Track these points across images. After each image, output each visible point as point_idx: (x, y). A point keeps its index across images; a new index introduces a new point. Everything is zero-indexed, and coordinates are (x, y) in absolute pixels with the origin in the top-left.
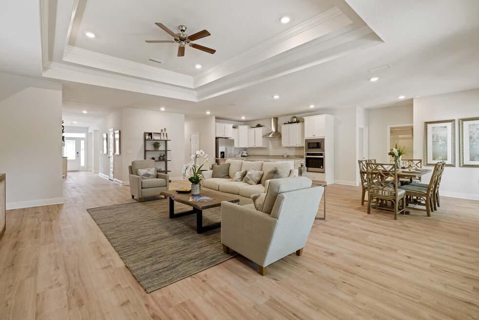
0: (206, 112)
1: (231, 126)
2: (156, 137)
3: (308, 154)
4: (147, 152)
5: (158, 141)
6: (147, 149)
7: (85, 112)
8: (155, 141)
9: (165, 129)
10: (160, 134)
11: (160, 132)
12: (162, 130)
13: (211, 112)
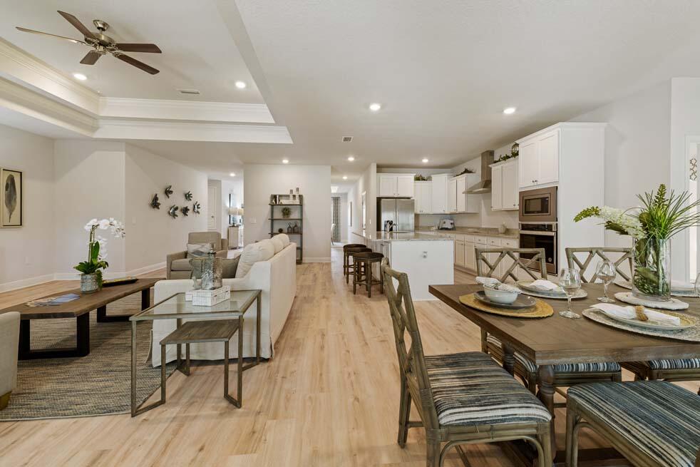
0: (347, 158)
1: (411, 177)
2: (284, 201)
3: (524, 227)
4: (274, 221)
5: (289, 207)
6: (274, 218)
7: (232, 175)
8: (284, 207)
9: (298, 189)
10: (288, 196)
11: (288, 193)
12: (291, 191)
13: (355, 158)
